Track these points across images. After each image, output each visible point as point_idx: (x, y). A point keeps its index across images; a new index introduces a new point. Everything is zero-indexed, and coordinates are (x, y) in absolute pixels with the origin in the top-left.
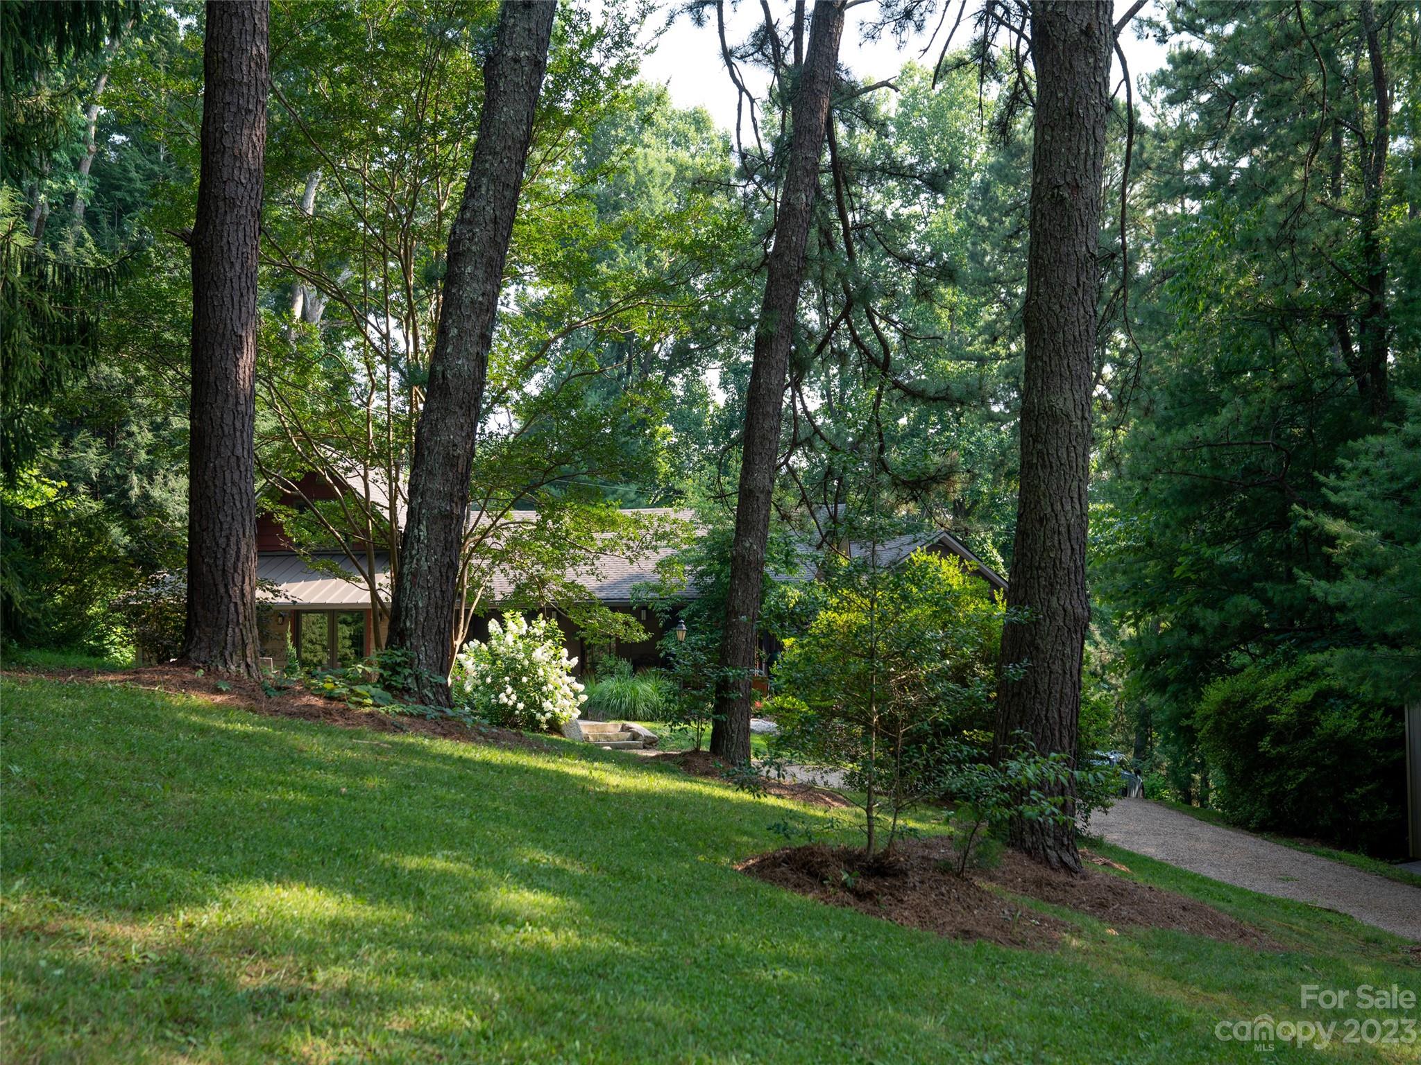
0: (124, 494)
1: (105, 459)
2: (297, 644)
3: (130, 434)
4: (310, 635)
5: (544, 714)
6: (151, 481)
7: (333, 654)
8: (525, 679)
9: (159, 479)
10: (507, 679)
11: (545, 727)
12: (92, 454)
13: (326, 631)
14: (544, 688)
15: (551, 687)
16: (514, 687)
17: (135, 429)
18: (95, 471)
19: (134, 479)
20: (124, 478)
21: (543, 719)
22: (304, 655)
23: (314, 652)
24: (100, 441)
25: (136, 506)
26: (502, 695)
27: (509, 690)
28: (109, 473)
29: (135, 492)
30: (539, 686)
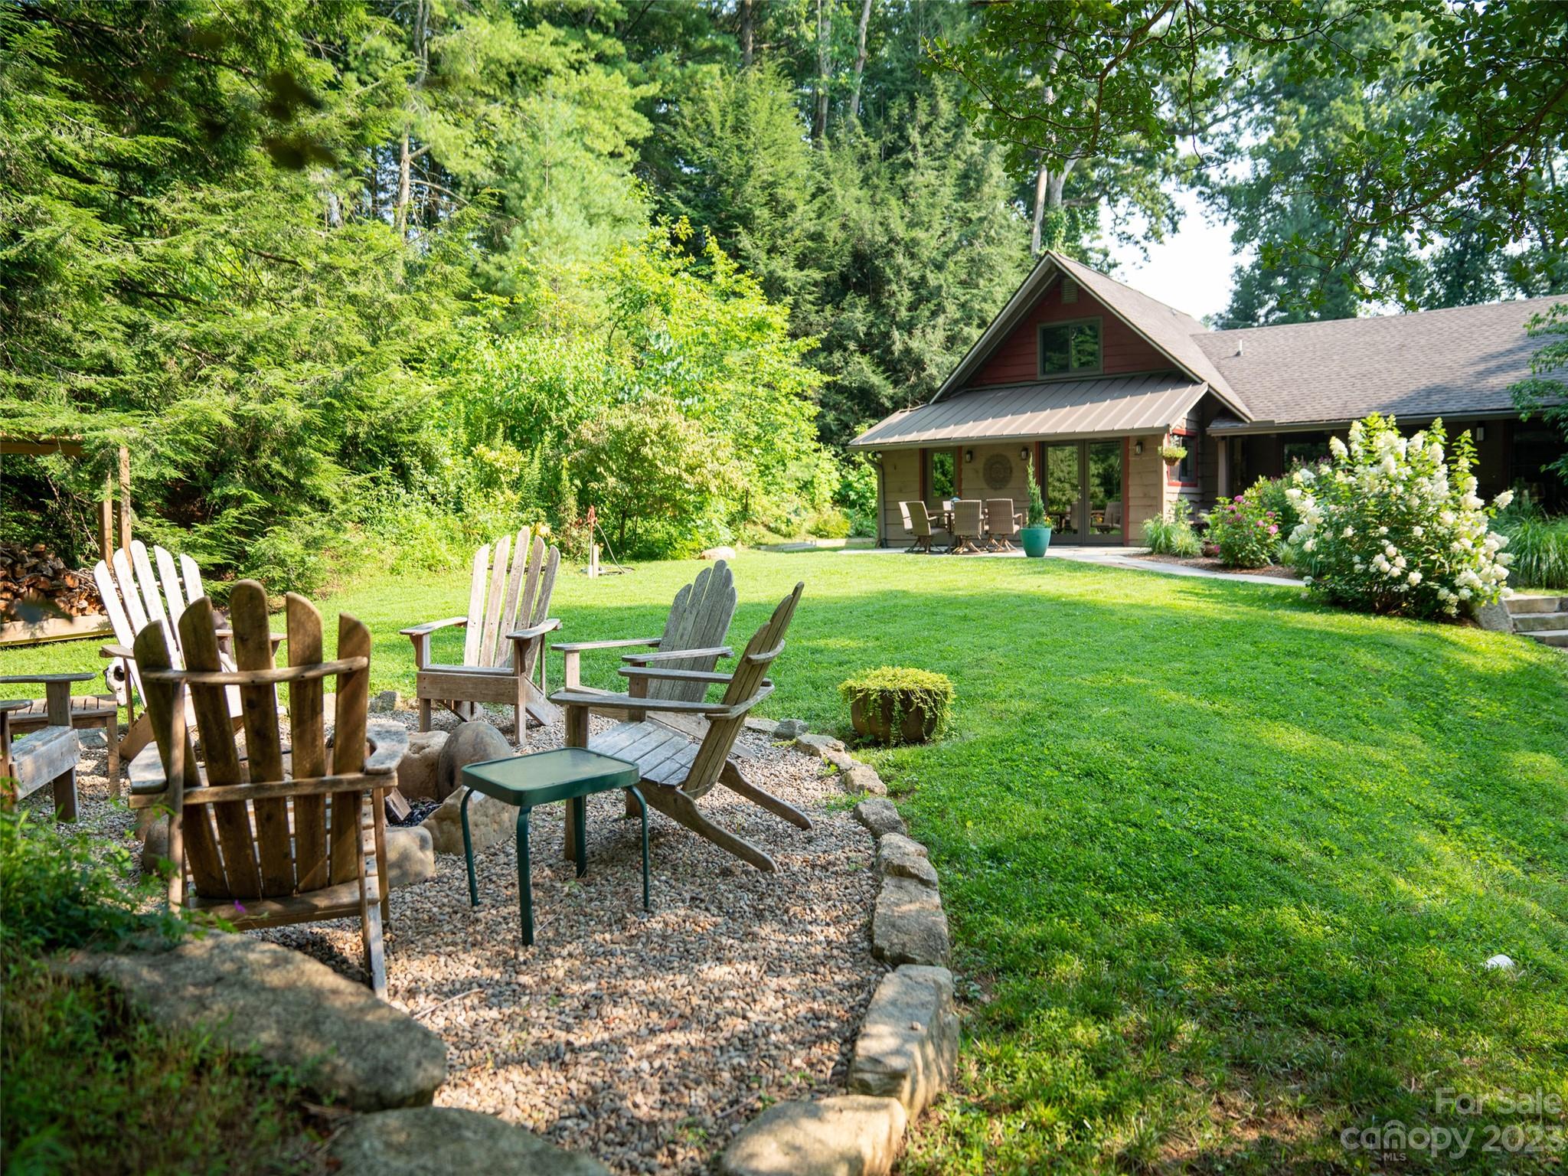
0: (888, 350)
1: (871, 317)
2: (1042, 480)
3: (893, 294)
4: (1058, 474)
5: (1454, 589)
6: (910, 333)
7: (1084, 492)
8: (1418, 531)
9: (917, 333)
10: (1384, 530)
11: (1454, 611)
12: (858, 314)
13: (1076, 468)
14: (1455, 546)
15: (1468, 543)
16: (1397, 544)
17: (894, 287)
18: (862, 329)
19: (896, 334)
20: (887, 335)
21: (1453, 598)
22: (1052, 494)
23: (1062, 491)
24: (865, 300)
25: (900, 360)
26: (1379, 559)
27: (1391, 550)
28: (874, 330)
29: (898, 347)
30: (1444, 543)
